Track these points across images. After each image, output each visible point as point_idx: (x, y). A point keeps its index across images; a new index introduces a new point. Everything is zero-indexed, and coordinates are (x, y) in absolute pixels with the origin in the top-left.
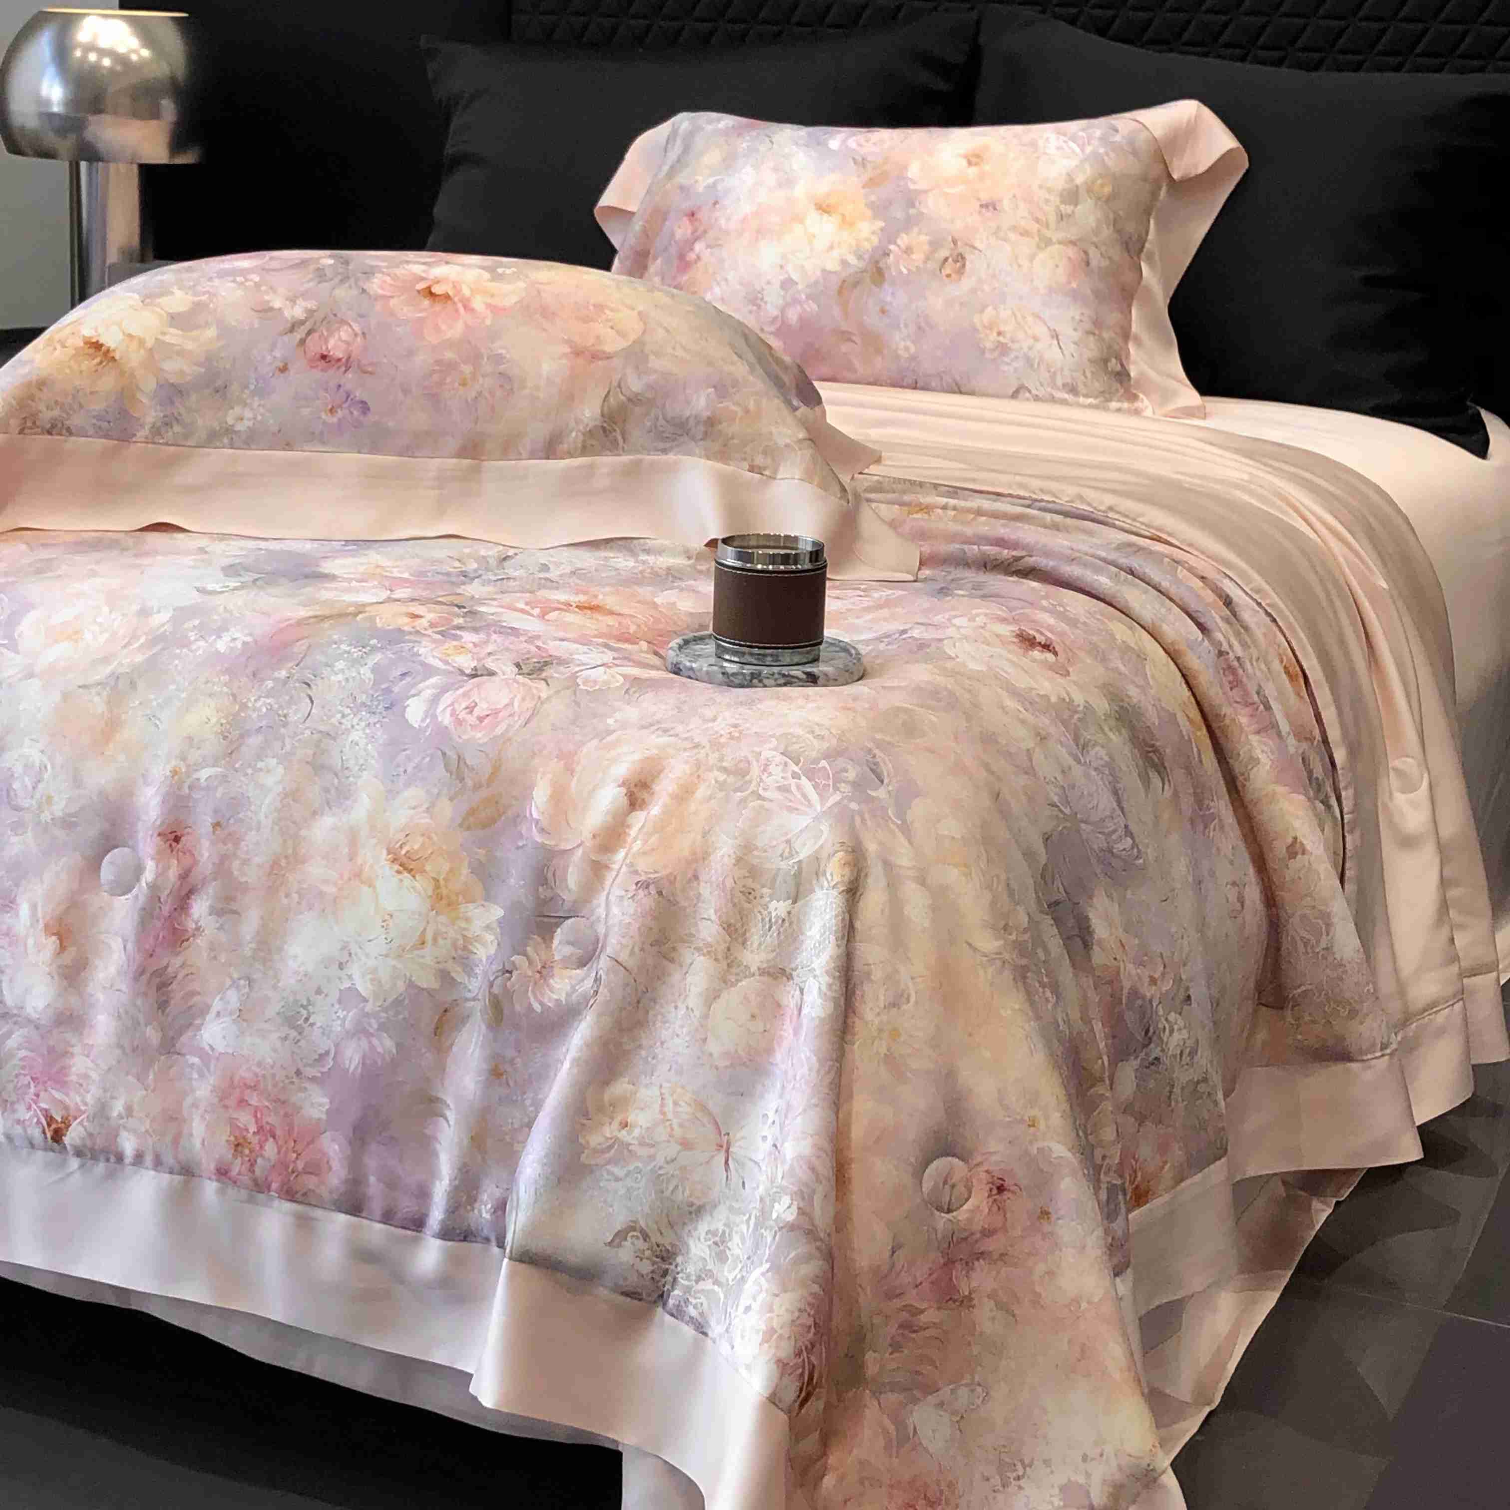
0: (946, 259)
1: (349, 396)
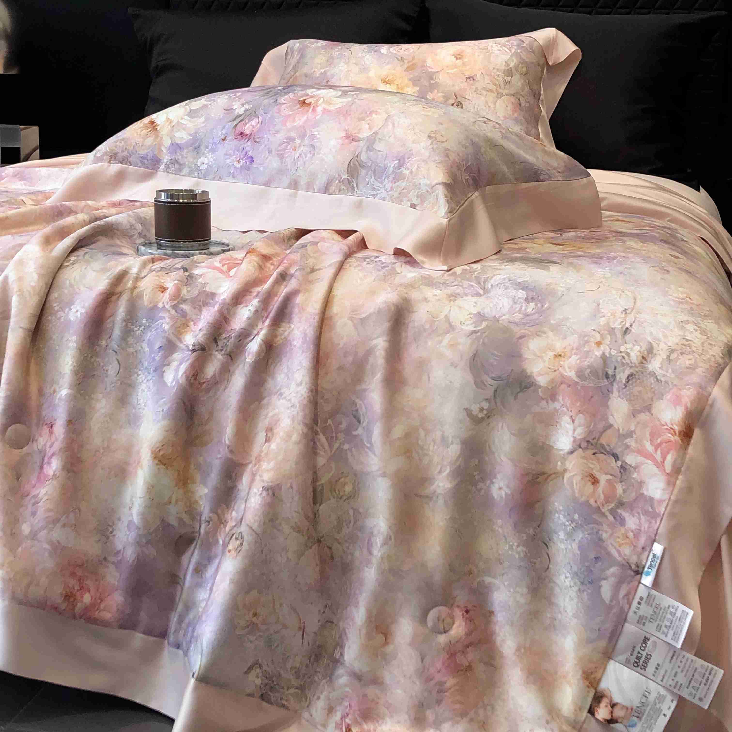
0: (453, 104)
1: (246, 154)
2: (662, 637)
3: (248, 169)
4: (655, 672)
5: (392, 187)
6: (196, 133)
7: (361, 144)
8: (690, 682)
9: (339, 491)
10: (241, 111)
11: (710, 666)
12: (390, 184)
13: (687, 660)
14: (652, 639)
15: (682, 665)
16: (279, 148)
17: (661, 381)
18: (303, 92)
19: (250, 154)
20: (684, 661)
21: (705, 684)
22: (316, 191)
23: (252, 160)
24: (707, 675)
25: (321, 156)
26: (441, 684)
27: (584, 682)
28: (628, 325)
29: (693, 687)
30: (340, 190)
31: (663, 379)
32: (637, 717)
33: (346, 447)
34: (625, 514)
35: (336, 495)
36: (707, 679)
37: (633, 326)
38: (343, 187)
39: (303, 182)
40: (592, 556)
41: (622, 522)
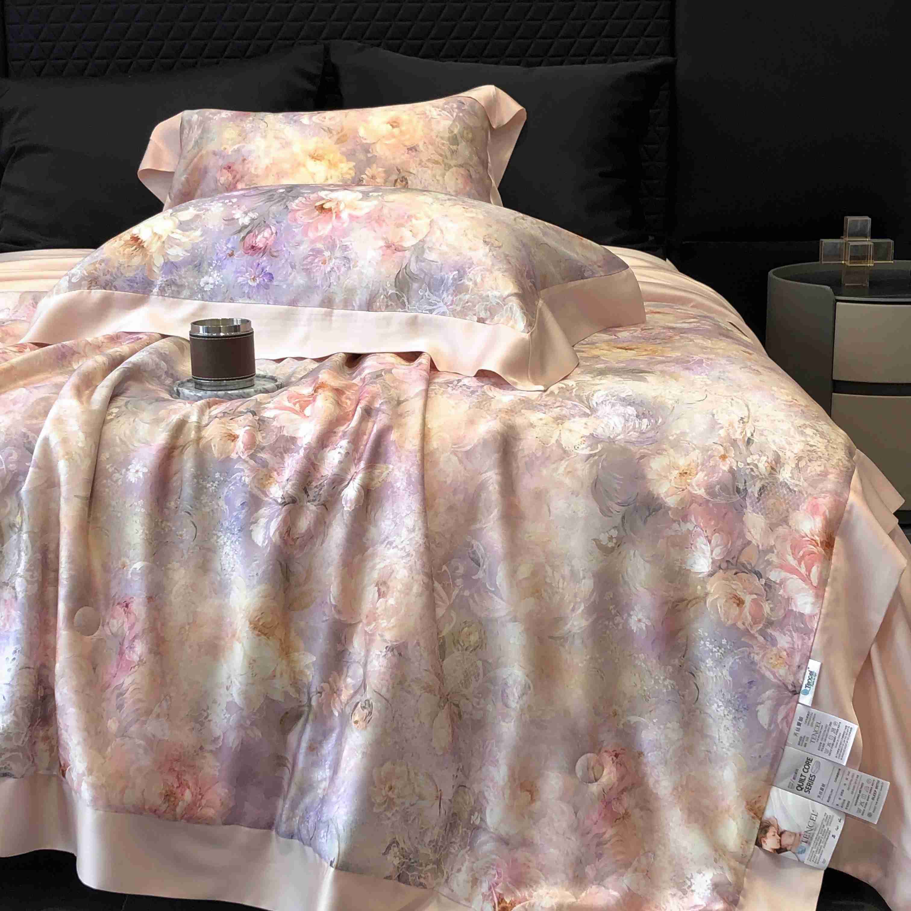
0: (396, 181)
1: (263, 270)
2: (826, 756)
3: (267, 287)
4: (820, 793)
5: (453, 300)
6: (193, 248)
7: (407, 254)
8: (858, 798)
9: (463, 642)
10: (246, 221)
11: (876, 779)
12: (450, 297)
13: (853, 776)
14: (815, 759)
15: (847, 782)
16: (305, 262)
17: (795, 491)
18: (315, 195)
19: (268, 269)
20: (850, 778)
21: (873, 799)
22: (356, 308)
23: (271, 277)
24: (874, 789)
25: (358, 268)
26: (599, 836)
27: (748, 814)
28: (749, 435)
29: (861, 803)
30: (387, 306)
31: (795, 489)
32: (806, 842)
33: (467, 593)
34: (776, 634)
35: (460, 648)
36: (875, 794)
37: (754, 434)
38: (390, 303)
39: (338, 298)
40: (745, 681)
41: (774, 642)
